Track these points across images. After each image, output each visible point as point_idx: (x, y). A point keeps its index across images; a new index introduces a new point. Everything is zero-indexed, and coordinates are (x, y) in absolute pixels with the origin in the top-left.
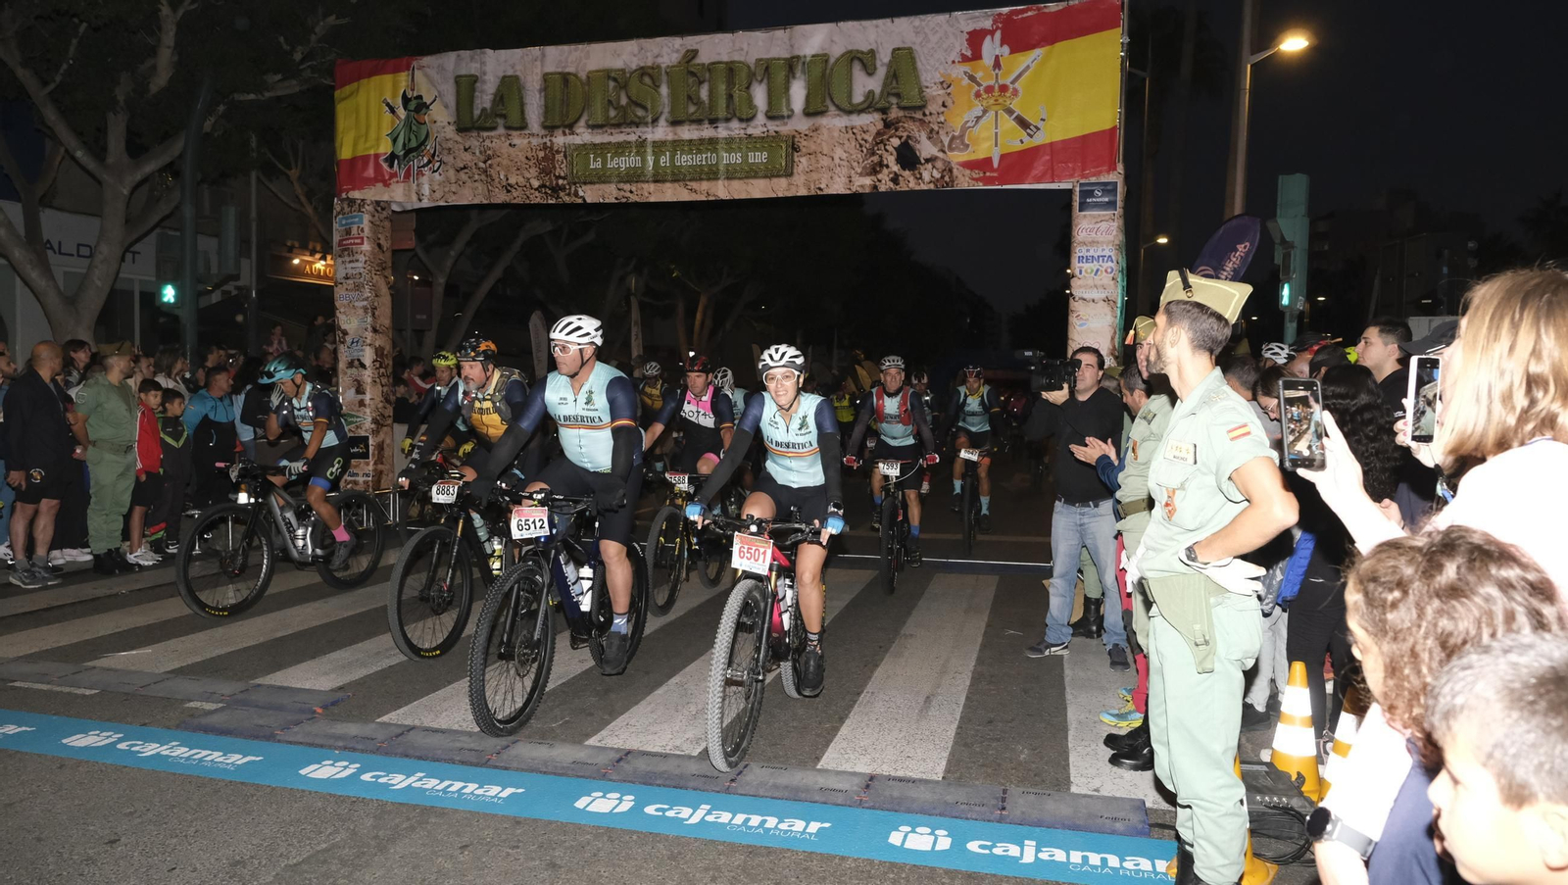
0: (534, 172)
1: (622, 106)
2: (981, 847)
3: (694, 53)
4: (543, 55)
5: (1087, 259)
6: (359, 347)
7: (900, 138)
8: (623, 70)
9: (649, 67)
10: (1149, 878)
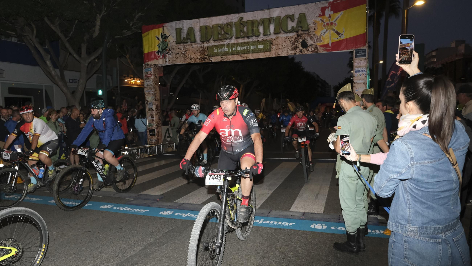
0: (199, 54)
1: (222, 34)
2: (334, 228)
3: (242, 18)
4: (200, 21)
5: (358, 71)
6: (152, 105)
7: (302, 39)
8: (222, 24)
9: (229, 23)
10: (379, 234)
